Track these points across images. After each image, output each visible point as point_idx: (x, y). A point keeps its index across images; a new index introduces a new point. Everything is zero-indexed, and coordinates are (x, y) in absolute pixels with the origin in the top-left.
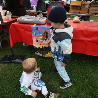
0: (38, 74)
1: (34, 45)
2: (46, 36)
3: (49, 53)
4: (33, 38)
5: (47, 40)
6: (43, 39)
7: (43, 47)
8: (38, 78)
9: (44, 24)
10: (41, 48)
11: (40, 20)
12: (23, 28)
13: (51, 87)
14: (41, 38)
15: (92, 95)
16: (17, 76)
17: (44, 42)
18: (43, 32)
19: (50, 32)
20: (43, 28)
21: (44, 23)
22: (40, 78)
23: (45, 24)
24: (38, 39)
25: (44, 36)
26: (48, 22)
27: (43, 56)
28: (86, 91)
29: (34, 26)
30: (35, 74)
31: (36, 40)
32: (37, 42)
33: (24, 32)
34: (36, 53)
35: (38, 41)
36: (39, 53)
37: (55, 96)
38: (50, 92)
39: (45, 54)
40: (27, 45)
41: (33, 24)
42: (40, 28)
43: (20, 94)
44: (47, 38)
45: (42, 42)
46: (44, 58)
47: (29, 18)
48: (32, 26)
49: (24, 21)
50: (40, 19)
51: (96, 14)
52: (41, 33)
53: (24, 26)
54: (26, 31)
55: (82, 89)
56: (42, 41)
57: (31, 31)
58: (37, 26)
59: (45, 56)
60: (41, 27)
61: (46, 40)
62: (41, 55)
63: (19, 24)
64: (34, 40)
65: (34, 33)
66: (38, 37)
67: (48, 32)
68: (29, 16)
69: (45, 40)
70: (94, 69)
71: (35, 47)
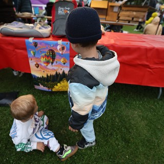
0: (43, 120)
1: (33, 73)
2: (53, 56)
3: (59, 84)
4: (30, 61)
5: (54, 63)
6: (48, 63)
7: (49, 75)
8: (43, 125)
9: (47, 37)
10: (46, 76)
11: (40, 31)
12: (10, 44)
13: (66, 137)
14: (43, 60)
15: (125, 140)
16: (5, 127)
17: (50, 66)
18: (47, 51)
19: (57, 50)
20: (47, 44)
21: (48, 35)
22: (45, 126)
23: (49, 37)
24: (39, 63)
25: (48, 57)
26: (53, 34)
27: (50, 90)
28: (117, 136)
29: (31, 40)
30: (37, 120)
31: (36, 65)
32: (38, 67)
33: (14, 50)
34: (36, 87)
35: (38, 65)
36: (42, 87)
37: (72, 150)
38: (65, 145)
39: (53, 87)
40: (21, 75)
41: (28, 37)
42: (41, 43)
43: (13, 156)
44: (54, 59)
45: (45, 67)
46: (52, 93)
47: (21, 26)
48: (26, 40)
49: (12, 32)
50: (40, 28)
51: (129, 22)
52: (44, 52)
53: (12, 40)
54: (16, 50)
55: (111, 134)
56: (45, 65)
57: (25, 49)
58: (36, 41)
59: (54, 90)
60: (43, 42)
61: (52, 63)
62: (46, 89)
63: (2, 37)
64: (32, 64)
65: (32, 52)
66: (39, 59)
67: (55, 50)
68: (20, 23)
69: (50, 64)
70: (128, 103)
71: (35, 76)
